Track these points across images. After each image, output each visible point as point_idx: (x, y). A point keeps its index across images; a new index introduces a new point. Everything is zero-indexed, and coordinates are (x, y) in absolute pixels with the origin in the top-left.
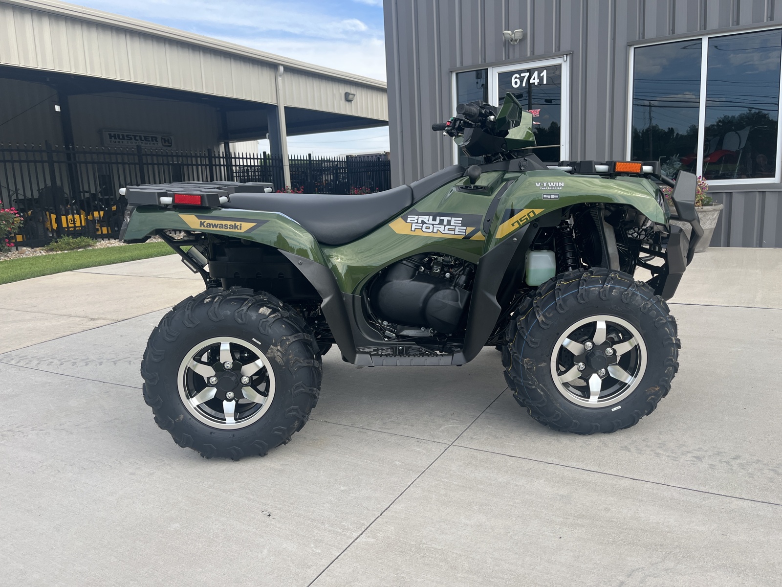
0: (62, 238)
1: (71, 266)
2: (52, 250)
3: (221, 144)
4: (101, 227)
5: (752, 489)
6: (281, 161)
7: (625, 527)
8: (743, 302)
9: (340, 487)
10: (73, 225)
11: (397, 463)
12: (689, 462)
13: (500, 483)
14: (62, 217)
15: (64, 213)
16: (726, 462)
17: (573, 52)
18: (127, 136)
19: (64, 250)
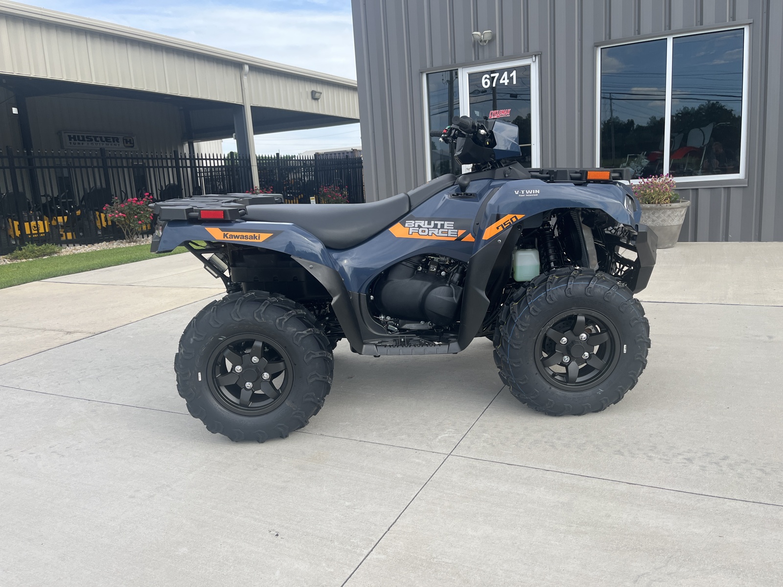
0: (26, 245)
1: (39, 275)
2: (16, 258)
3: (185, 144)
4: (66, 232)
5: (742, 489)
6: (249, 161)
7: (627, 533)
8: (715, 298)
9: (345, 503)
10: (36, 232)
11: (399, 476)
12: (681, 465)
13: (502, 492)
14: (25, 223)
15: (27, 219)
16: (716, 463)
17: (541, 52)
18: (87, 137)
19: (29, 258)
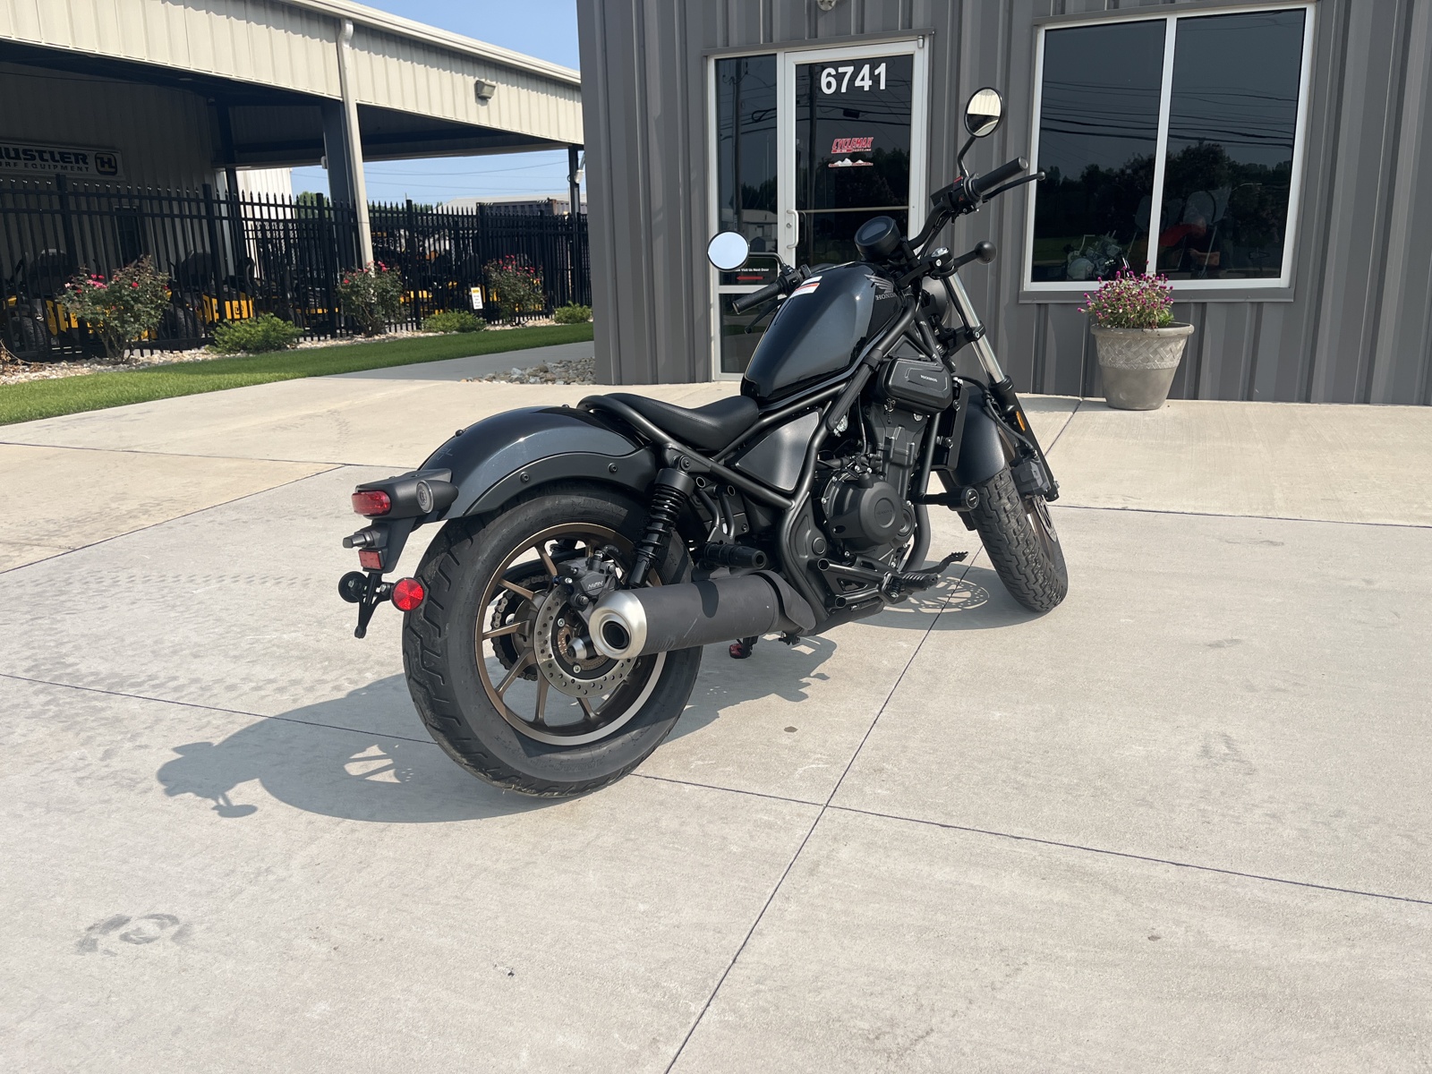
3: (219, 171)
6: (353, 213)
8: (1255, 507)
9: (637, 905)
16: (1324, 824)
17: (935, 31)
